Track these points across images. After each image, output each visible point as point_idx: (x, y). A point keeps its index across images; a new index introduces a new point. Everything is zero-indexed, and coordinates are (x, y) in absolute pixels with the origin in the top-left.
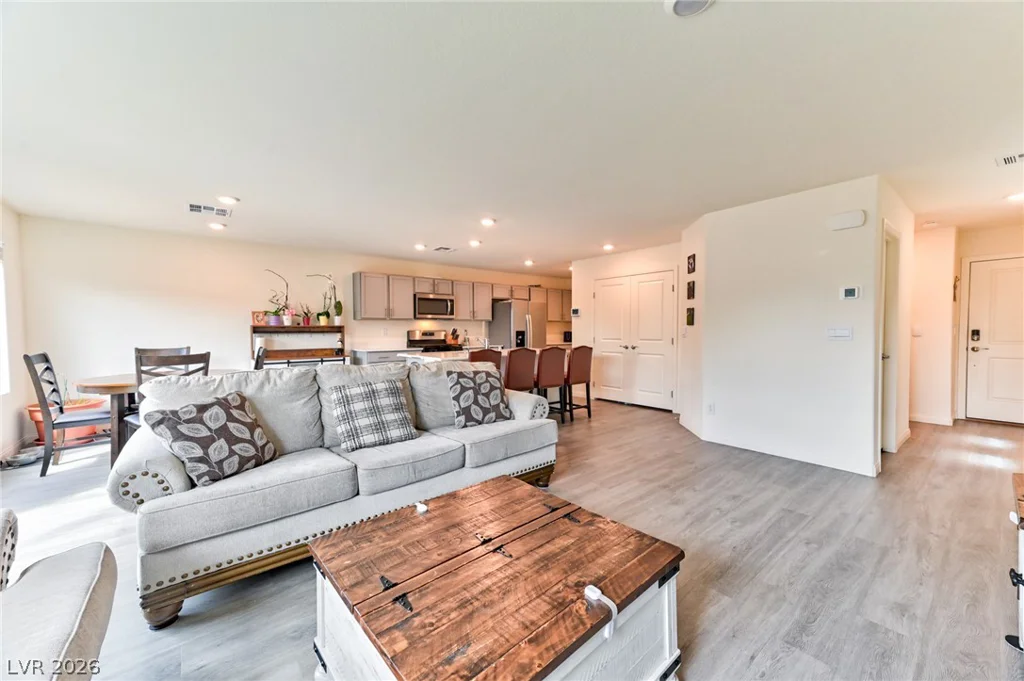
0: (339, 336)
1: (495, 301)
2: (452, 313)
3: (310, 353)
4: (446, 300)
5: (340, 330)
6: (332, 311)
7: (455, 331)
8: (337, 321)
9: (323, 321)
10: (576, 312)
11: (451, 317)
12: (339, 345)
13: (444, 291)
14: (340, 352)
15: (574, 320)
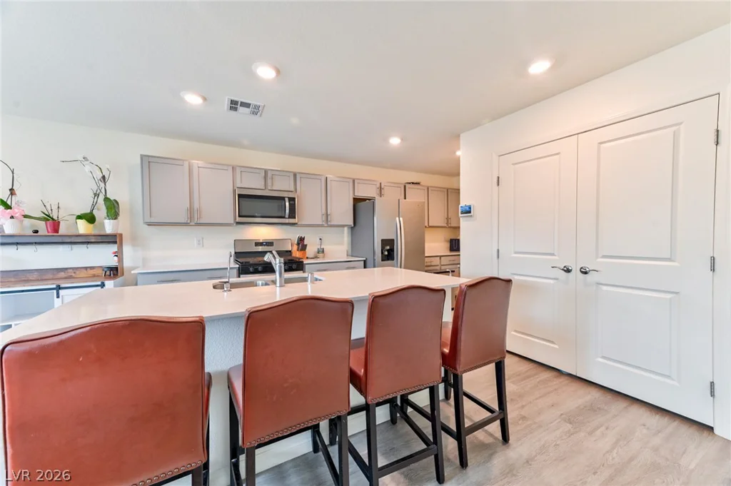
0: (114, 248)
1: (357, 201)
2: (292, 215)
3: (62, 274)
4: (283, 199)
5: (113, 239)
6: (101, 213)
7: (301, 240)
8: (109, 227)
9: (83, 227)
10: (468, 211)
11: (292, 221)
12: (113, 262)
13: (281, 186)
14: (114, 272)
15: (465, 224)
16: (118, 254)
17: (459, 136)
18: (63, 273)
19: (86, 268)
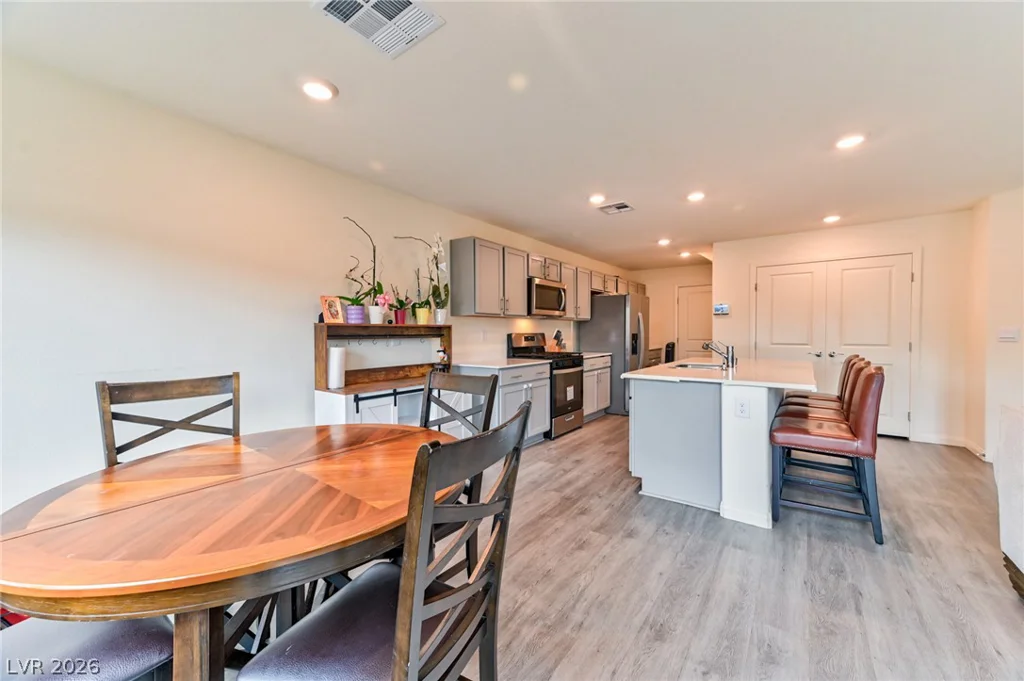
0: (443, 342)
1: (593, 293)
2: (564, 308)
3: (397, 375)
4: (559, 289)
11: (557, 313)
13: (553, 276)
16: (447, 350)
17: (712, 245)
18: (401, 372)
19: (417, 366)
